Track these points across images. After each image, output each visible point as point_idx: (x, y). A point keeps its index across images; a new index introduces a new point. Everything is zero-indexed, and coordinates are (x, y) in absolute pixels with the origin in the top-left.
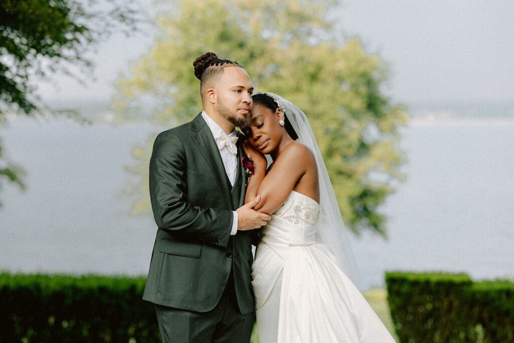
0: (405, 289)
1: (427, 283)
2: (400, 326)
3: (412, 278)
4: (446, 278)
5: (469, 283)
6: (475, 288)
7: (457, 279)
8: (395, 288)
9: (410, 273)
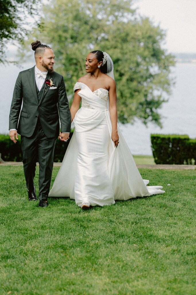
0: (159, 141)
1: (169, 139)
2: (156, 159)
3: (162, 137)
4: (177, 137)
5: (188, 139)
6: (191, 141)
7: (182, 137)
8: (155, 141)
9: (161, 135)
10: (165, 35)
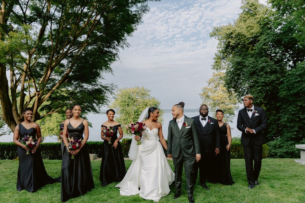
10: (160, 103)
